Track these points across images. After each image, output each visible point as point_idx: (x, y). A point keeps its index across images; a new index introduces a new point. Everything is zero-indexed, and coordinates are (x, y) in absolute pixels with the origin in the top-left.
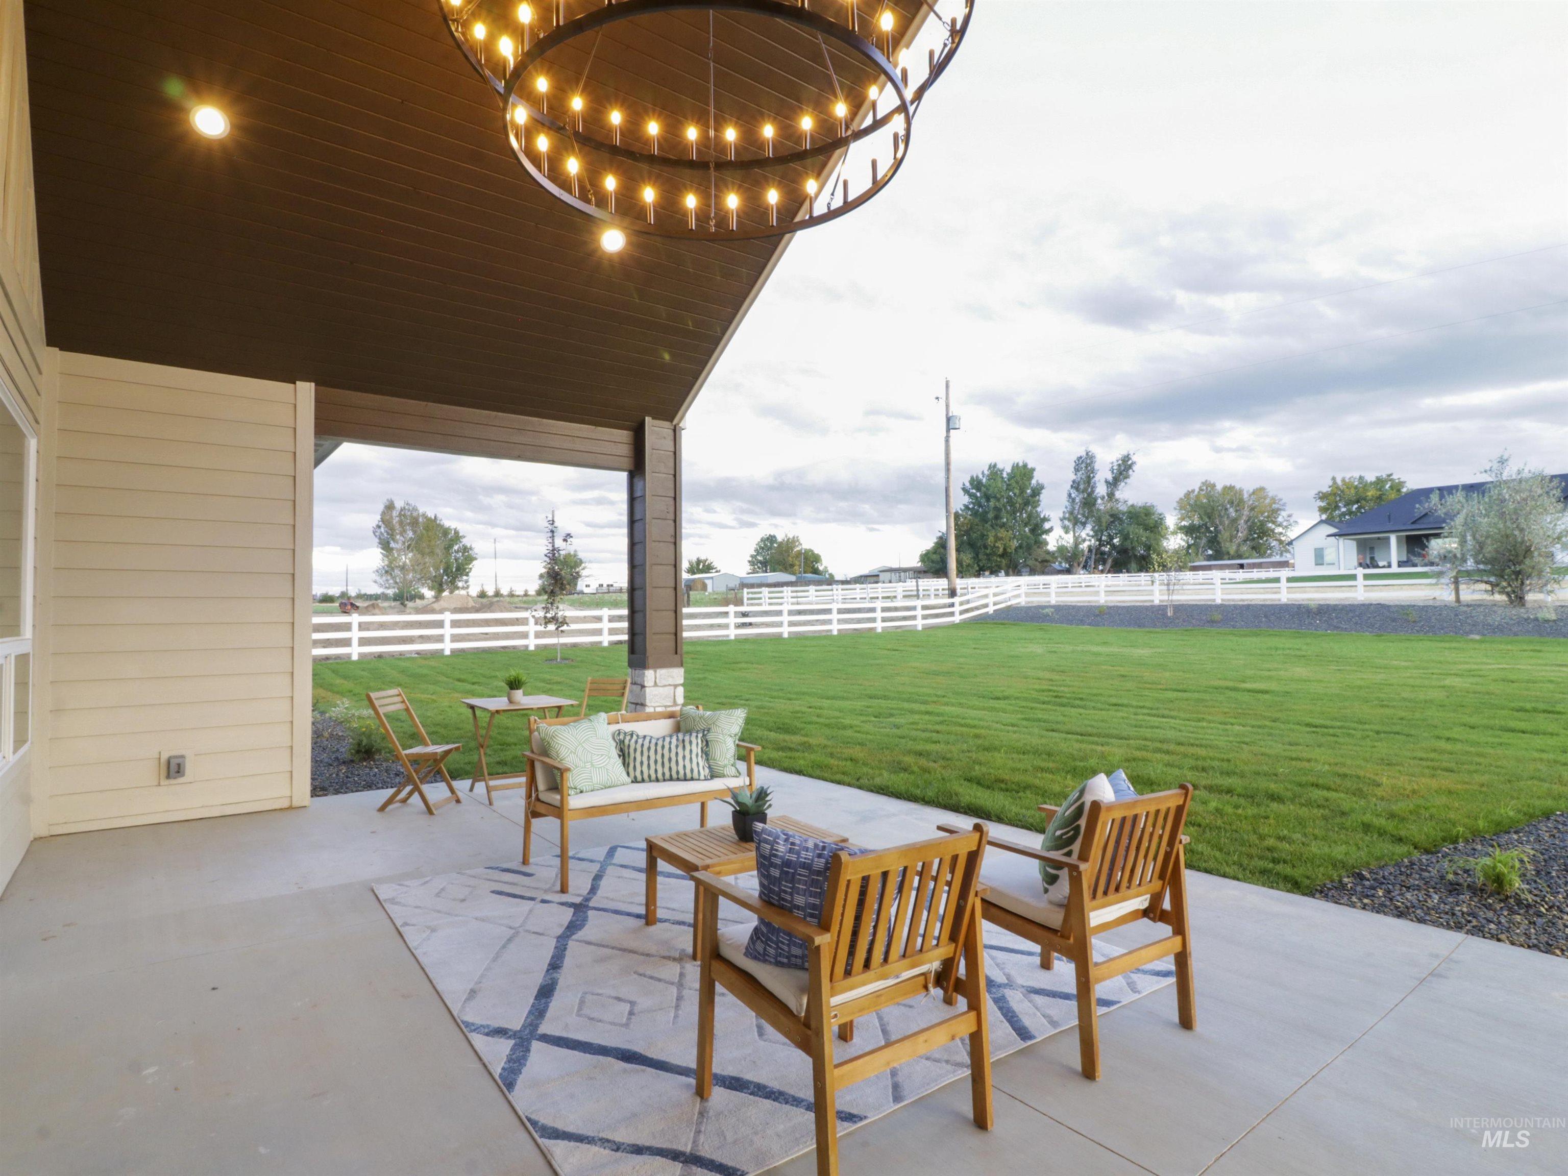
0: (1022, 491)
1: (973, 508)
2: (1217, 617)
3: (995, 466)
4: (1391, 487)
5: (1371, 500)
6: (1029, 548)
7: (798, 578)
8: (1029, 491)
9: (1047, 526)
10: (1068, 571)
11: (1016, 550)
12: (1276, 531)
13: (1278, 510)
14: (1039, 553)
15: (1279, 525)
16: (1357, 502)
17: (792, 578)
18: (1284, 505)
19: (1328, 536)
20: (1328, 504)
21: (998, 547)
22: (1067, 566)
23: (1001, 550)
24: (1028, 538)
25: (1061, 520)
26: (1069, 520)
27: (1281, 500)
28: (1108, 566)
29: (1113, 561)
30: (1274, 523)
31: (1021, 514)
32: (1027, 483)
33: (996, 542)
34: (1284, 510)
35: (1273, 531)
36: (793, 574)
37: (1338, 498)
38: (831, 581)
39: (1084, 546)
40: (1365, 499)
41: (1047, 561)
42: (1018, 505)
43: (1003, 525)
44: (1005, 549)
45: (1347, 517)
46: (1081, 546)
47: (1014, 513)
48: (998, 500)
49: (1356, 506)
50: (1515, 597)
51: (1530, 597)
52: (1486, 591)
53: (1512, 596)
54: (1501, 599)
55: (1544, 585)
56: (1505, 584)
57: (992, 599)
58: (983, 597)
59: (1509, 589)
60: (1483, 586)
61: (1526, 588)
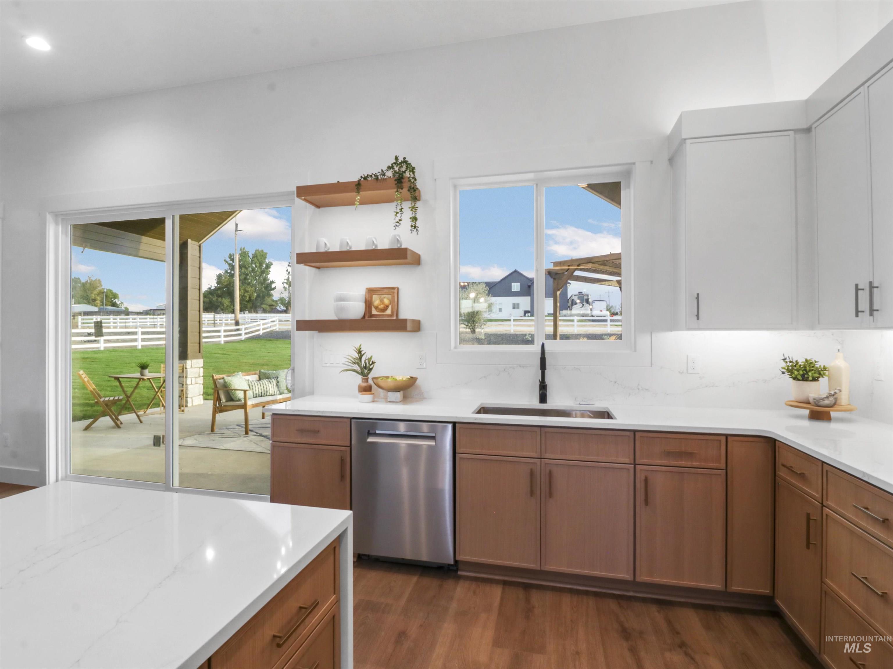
0: (261, 265)
1: (231, 272)
3: (244, 249)
6: (264, 297)
7: (100, 309)
8: (264, 265)
9: (273, 286)
10: (285, 312)
11: (256, 298)
14: (268, 300)
17: (96, 309)
21: (246, 296)
22: (285, 309)
23: (248, 298)
24: (263, 292)
25: (282, 283)
31: (260, 278)
32: (263, 260)
33: (244, 293)
36: (96, 306)
38: (127, 313)
41: (273, 305)
42: (258, 273)
43: (249, 284)
44: (250, 297)
47: (256, 276)
48: (247, 268)
50: (473, 330)
51: (477, 330)
52: (464, 328)
53: (472, 330)
54: (468, 330)
55: (481, 326)
56: (470, 325)
57: (262, 327)
58: (259, 325)
59: (471, 327)
60: (464, 326)
61: (476, 327)
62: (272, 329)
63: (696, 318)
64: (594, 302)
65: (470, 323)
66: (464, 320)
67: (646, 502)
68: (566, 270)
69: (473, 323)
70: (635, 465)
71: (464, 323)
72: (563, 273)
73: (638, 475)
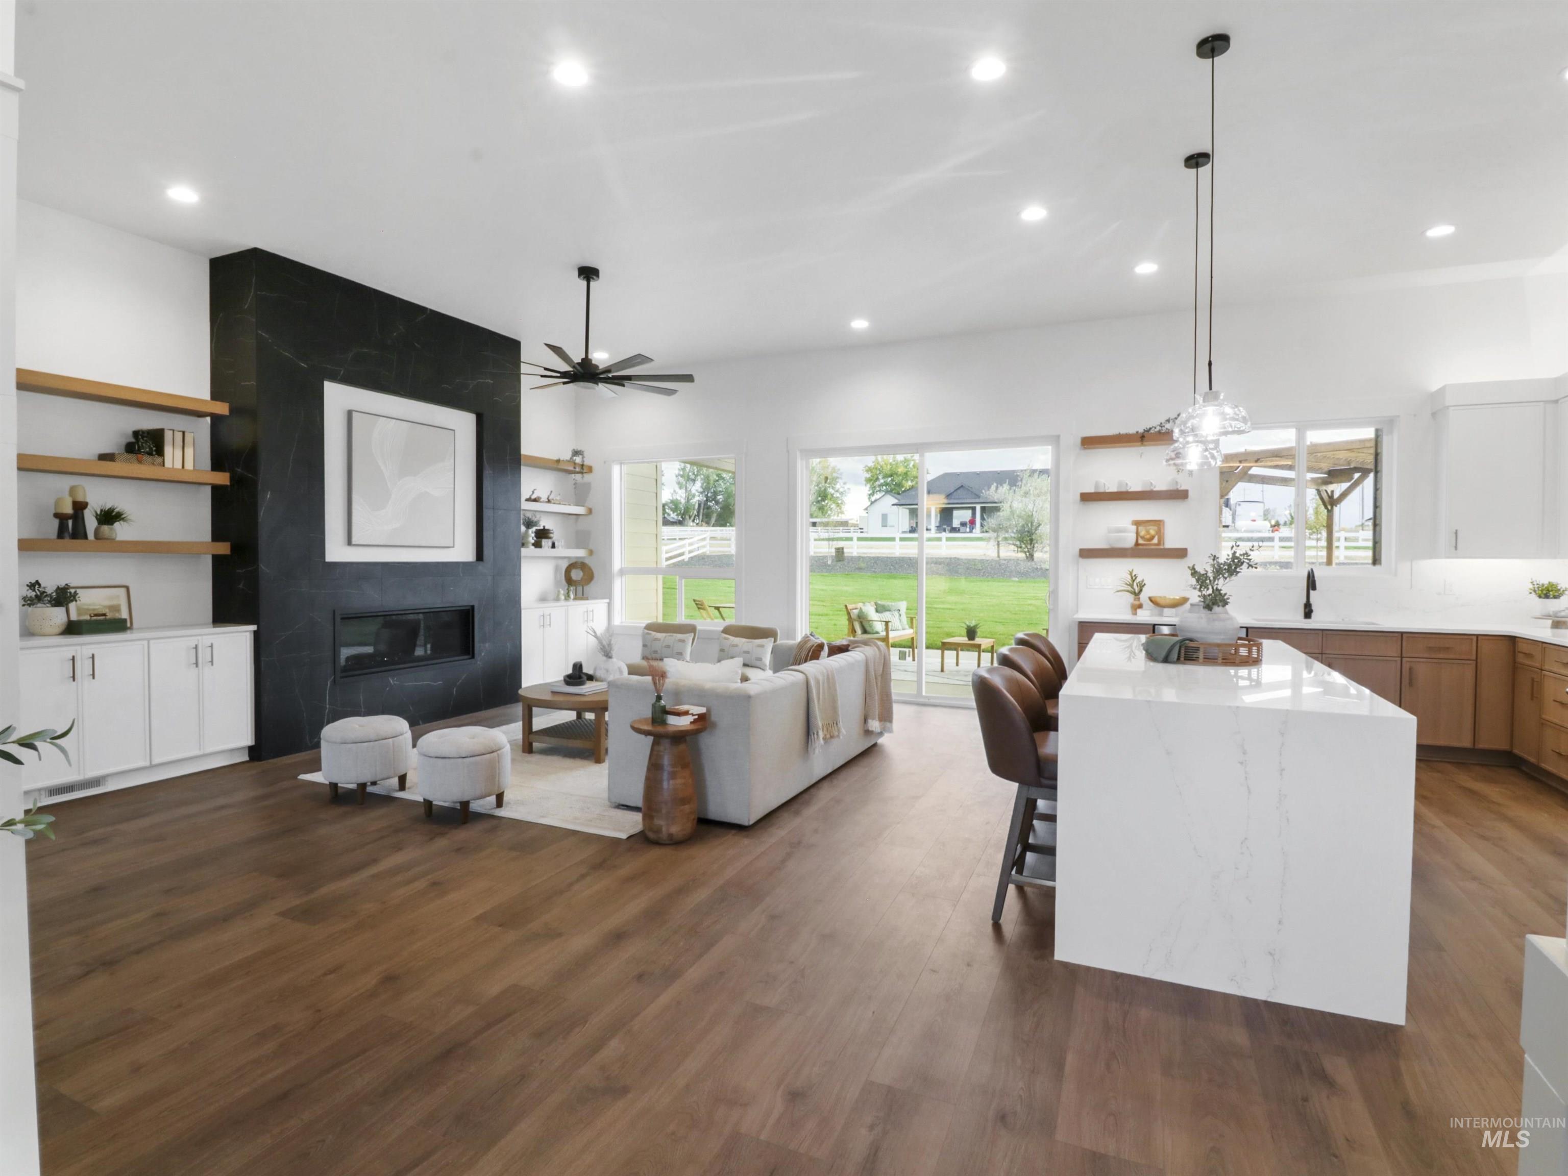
2: (863, 565)
4: (913, 466)
5: (900, 475)
10: (680, 523)
12: (835, 496)
13: (837, 478)
15: (837, 491)
16: (891, 476)
18: (841, 474)
19: (893, 505)
20: (872, 476)
22: (680, 518)
25: (677, 476)
26: (682, 476)
27: (839, 470)
28: (713, 520)
29: (717, 515)
30: (833, 488)
34: (841, 478)
35: (832, 495)
37: (878, 472)
39: (695, 500)
40: (896, 474)
45: (884, 488)
46: (691, 501)
49: (890, 479)
50: (1030, 554)
51: (1037, 555)
52: (1014, 551)
53: (1028, 554)
54: (1022, 555)
55: (1043, 547)
56: (1023, 546)
57: (688, 548)
58: (683, 546)
59: (1026, 550)
60: (1013, 547)
61: (1035, 549)
62: (700, 552)
63: (1454, 549)
64: (1239, 505)
65: (1024, 544)
66: (1014, 538)
67: (1411, 683)
68: (1236, 468)
69: (1031, 544)
70: (1402, 657)
71: (1014, 542)
72: (1233, 471)
73: (1404, 665)
